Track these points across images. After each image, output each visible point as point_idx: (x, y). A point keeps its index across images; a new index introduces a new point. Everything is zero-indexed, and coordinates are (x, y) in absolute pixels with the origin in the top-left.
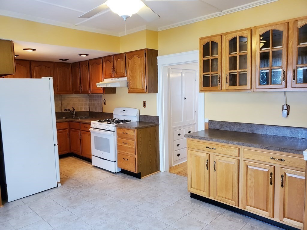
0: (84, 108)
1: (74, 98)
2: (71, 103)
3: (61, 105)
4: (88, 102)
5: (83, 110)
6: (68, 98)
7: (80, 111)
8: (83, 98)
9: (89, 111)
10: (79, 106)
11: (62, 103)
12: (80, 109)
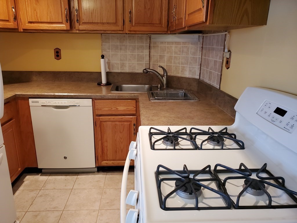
0: (190, 71)
1: (172, 43)
2: (167, 56)
3: (148, 58)
4: (198, 55)
5: (187, 74)
6: (162, 43)
7: (180, 75)
8: (190, 46)
9: (198, 77)
10: (179, 63)
11: (152, 54)
12: (182, 71)
